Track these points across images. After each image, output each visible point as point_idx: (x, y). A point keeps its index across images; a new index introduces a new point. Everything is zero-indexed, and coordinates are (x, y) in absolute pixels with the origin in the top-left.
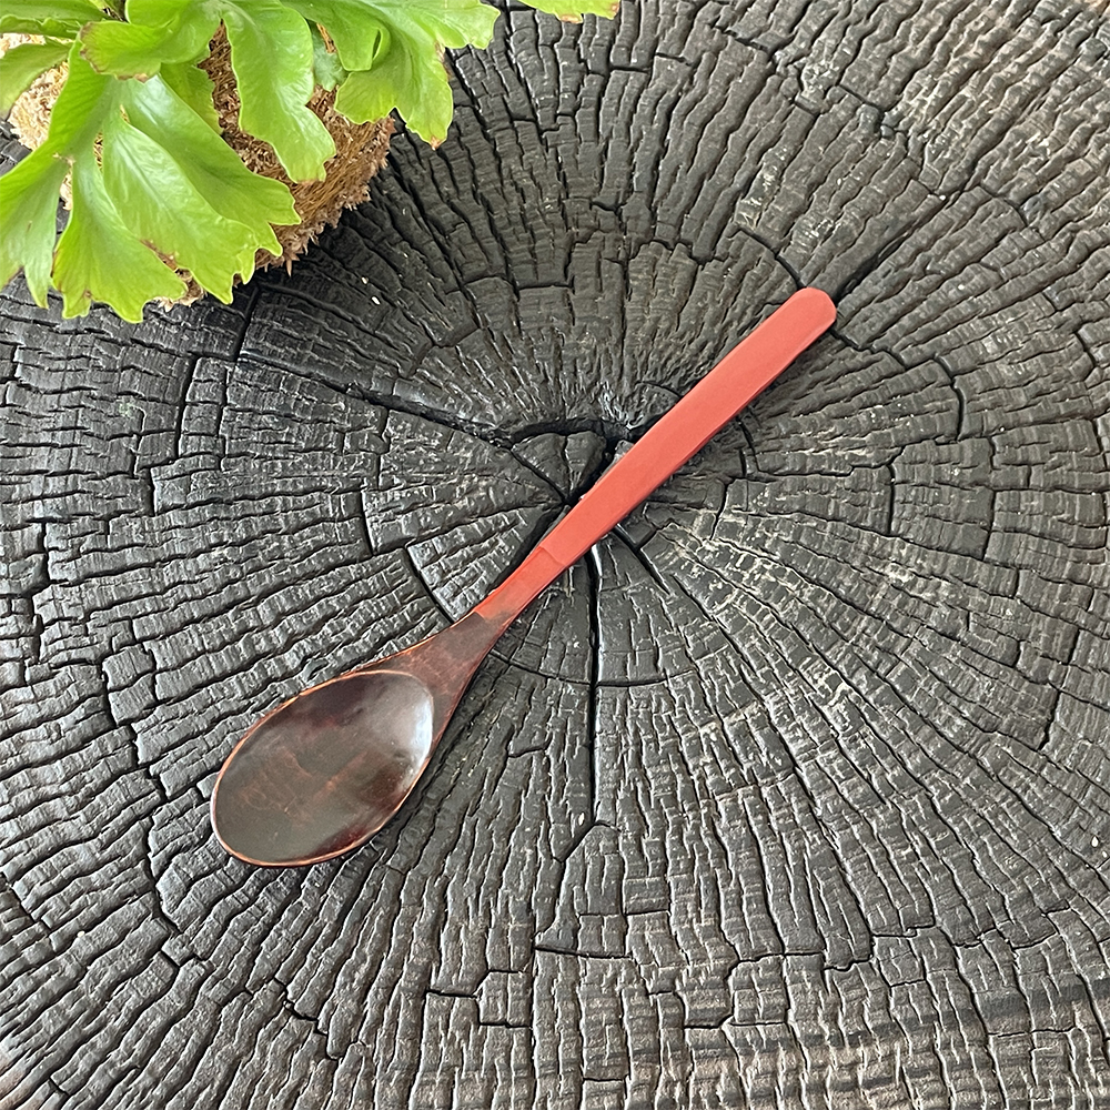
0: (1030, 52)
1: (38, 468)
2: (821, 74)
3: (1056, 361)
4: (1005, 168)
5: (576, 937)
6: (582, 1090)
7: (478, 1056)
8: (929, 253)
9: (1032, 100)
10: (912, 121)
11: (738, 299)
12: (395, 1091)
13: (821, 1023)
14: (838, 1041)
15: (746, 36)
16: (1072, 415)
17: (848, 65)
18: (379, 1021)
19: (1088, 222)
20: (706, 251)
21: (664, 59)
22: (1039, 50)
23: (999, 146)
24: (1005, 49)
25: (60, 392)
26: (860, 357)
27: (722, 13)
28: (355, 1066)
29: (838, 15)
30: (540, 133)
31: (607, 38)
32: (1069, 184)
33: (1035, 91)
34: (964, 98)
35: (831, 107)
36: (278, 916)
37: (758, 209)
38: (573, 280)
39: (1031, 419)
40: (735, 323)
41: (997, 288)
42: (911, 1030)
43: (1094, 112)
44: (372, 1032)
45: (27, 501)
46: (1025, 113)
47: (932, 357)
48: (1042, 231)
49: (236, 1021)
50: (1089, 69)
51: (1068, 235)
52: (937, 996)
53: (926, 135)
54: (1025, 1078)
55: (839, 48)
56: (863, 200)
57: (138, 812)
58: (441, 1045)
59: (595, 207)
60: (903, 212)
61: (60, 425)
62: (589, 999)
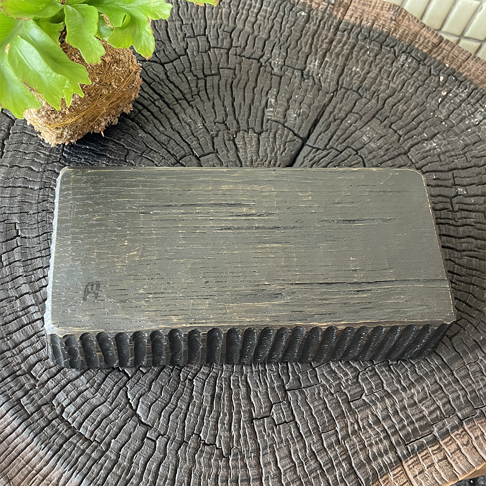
0: (343, 42)
1: (39, 267)
2: (278, 63)
3: (388, 138)
4: (349, 81)
5: (300, 382)
6: (322, 437)
7: (281, 438)
8: (335, 113)
9: (348, 57)
10: (313, 71)
11: (277, 143)
12: (254, 461)
13: (396, 385)
14: (404, 389)
15: (248, 56)
16: (400, 155)
17: (285, 59)
18: (239, 436)
19: (381, 92)
20: (260, 129)
21: (223, 70)
22: (345, 41)
23: (345, 73)
24: (334, 43)
25: (39, 236)
26: (325, 153)
27: (237, 50)
28: (236, 457)
29: (277, 43)
30: (189, 103)
31: (201, 66)
32: (371, 80)
33: (348, 55)
34: (327, 61)
35: (285, 73)
36: (188, 409)
37: (272, 112)
38: (217, 151)
39: (387, 159)
40: (279, 152)
41: (360, 119)
42: (426, 377)
43: (370, 56)
44: (238, 442)
45: (38, 280)
46: (348, 62)
47: (348, 147)
48: (368, 98)
49: (185, 455)
50: (363, 43)
51: (377, 97)
52: (431, 363)
53: (319, 75)
54: (470, 382)
55: (281, 54)
56: (307, 101)
57: (120, 386)
58: (266, 438)
59: (216, 124)
60: (321, 102)
61: (43, 248)
62: (312, 402)
